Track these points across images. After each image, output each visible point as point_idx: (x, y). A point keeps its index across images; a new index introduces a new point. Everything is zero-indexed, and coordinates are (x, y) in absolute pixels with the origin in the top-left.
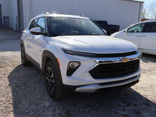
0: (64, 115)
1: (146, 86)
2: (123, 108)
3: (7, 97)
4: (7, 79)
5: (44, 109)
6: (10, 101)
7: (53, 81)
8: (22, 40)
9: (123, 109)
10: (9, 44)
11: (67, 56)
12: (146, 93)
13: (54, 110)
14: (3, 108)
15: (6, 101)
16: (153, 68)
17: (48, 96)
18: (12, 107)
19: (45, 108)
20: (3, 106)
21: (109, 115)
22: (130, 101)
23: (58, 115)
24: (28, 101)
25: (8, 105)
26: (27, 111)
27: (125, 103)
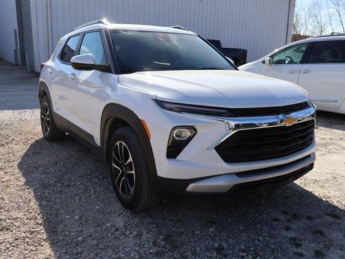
0: (163, 243)
1: (323, 178)
2: (286, 224)
3: (28, 210)
4: (17, 171)
5: (117, 233)
6: (36, 219)
7: (133, 172)
8: (43, 84)
9: (287, 226)
10: (3, 95)
11: (167, 115)
12: (326, 191)
13: (139, 235)
14: (23, 234)
15: (27, 219)
16: (331, 139)
17: (119, 205)
18: (43, 231)
19: (117, 230)
20: (22, 229)
21: (259, 240)
22: (295, 210)
23: (149, 245)
24: (76, 217)
25: (35, 227)
26: (80, 238)
27: (287, 213)
